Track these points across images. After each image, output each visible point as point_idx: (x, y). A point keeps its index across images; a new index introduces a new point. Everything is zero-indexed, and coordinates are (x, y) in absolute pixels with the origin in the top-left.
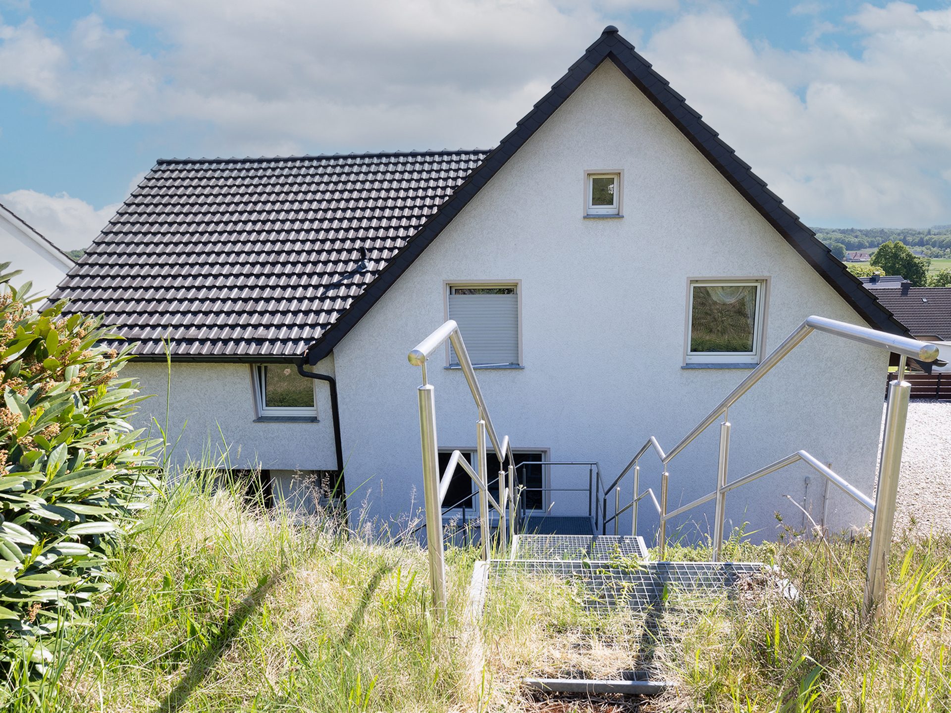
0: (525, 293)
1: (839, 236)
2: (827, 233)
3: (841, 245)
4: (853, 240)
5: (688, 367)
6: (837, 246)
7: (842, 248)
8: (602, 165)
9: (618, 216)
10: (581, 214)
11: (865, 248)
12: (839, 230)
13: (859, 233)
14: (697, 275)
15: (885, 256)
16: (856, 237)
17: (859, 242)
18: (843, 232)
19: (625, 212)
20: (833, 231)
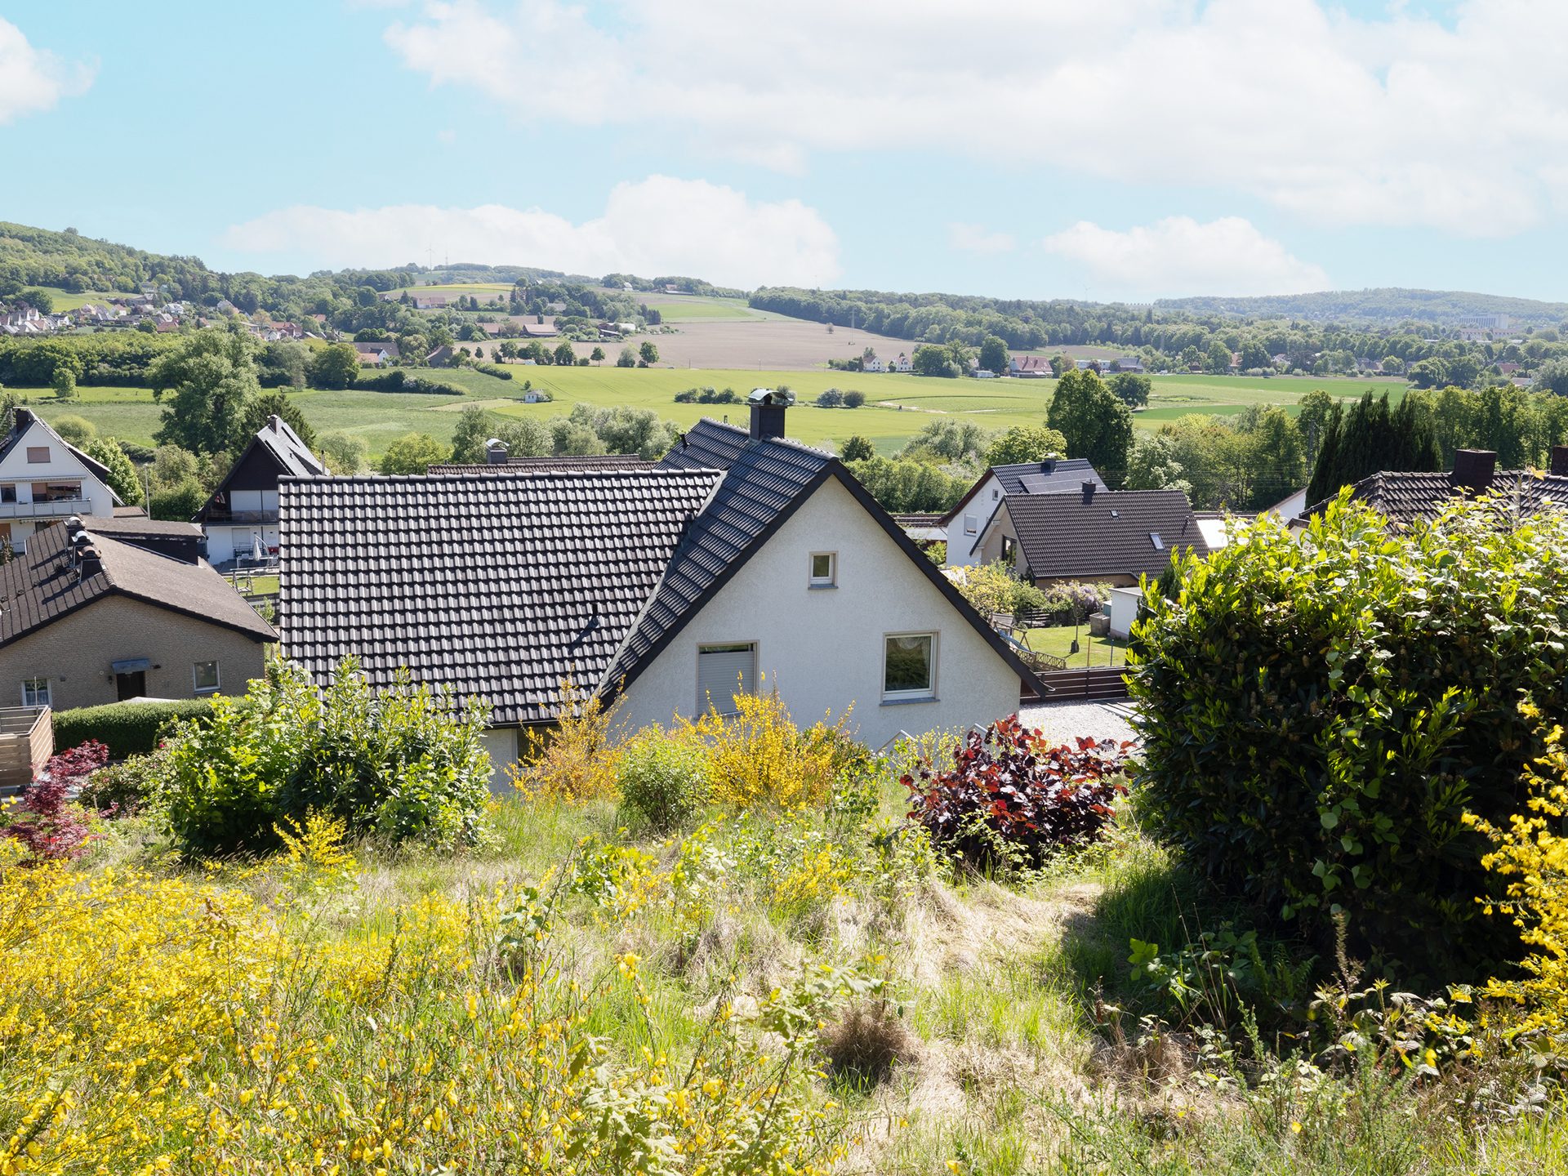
0: (763, 652)
1: (996, 317)
2: (974, 310)
3: (1000, 341)
4: (1022, 328)
5: (885, 704)
6: (993, 341)
7: (1000, 345)
8: (822, 549)
9: (832, 586)
10: (807, 586)
11: (1043, 346)
12: (996, 302)
13: (1030, 313)
14: (889, 631)
15: (1069, 397)
16: (1026, 320)
17: (1032, 332)
18: (1003, 307)
19: (839, 583)
20: (985, 306)
